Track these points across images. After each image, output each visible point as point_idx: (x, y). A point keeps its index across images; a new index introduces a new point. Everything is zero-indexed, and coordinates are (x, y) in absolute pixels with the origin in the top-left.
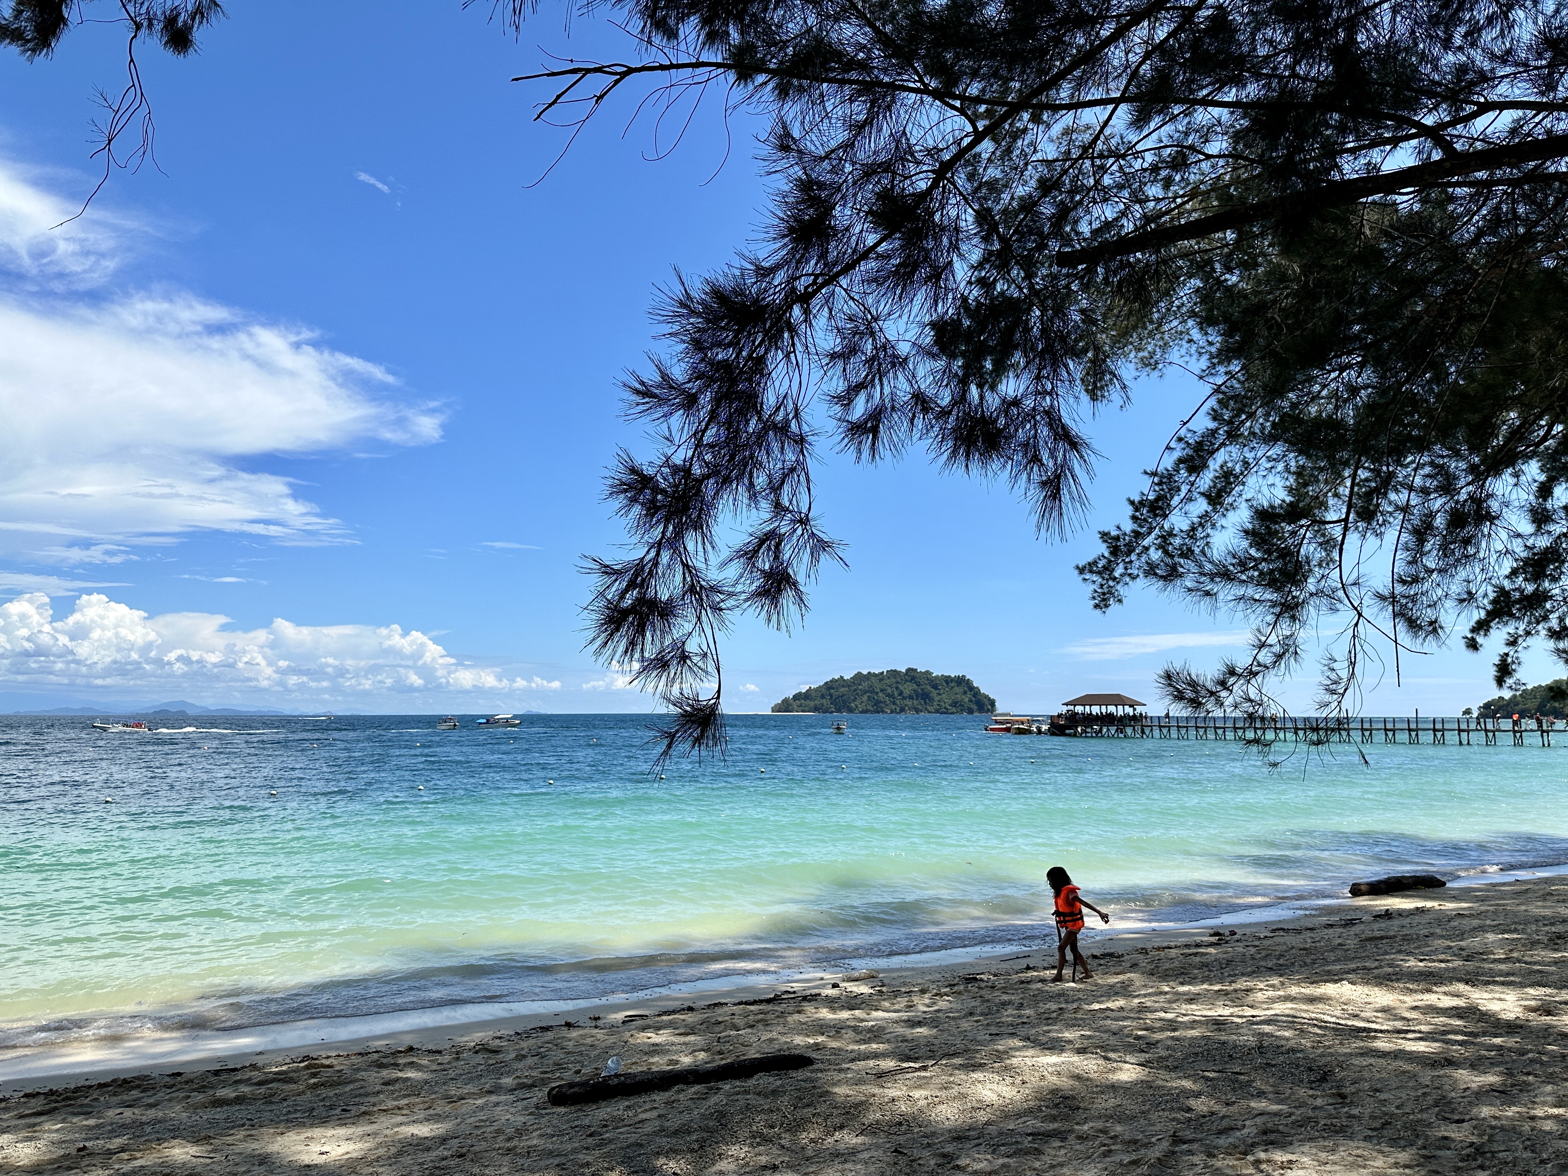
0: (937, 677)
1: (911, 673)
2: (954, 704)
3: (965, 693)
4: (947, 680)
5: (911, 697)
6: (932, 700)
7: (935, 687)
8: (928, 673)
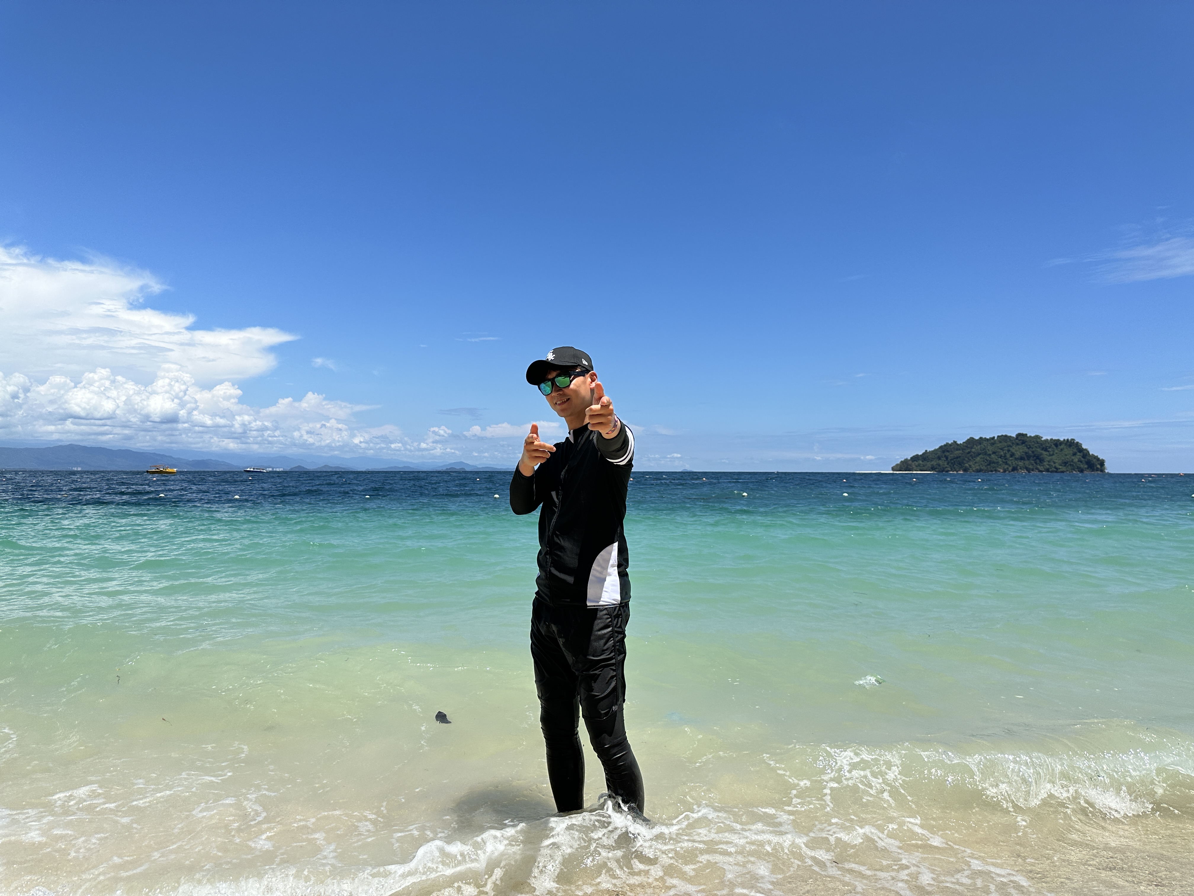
0: (1046, 441)
1: (1021, 437)
2: (1065, 463)
3: (1074, 454)
4: (1057, 443)
5: (1022, 459)
6: (1042, 461)
7: (1046, 450)
8: (1037, 437)
